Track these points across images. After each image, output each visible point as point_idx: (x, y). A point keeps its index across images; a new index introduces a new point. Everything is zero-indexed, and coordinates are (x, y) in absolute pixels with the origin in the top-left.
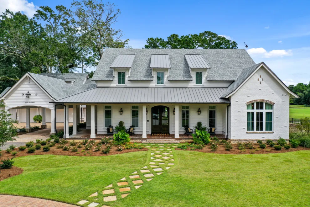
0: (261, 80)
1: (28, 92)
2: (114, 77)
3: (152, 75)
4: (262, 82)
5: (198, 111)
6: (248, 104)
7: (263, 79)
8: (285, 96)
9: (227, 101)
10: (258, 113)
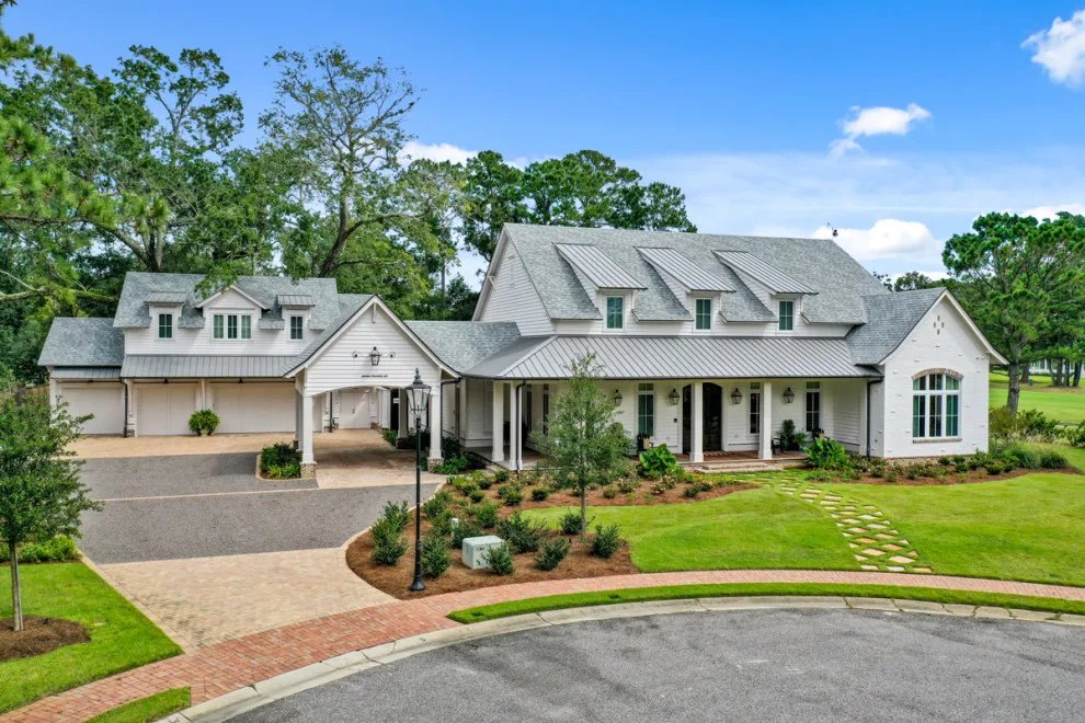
0: (939, 326)
1: (375, 349)
2: (597, 310)
3: (681, 305)
4: (941, 330)
5: (786, 395)
6: (916, 378)
7: (943, 323)
10: (932, 398)
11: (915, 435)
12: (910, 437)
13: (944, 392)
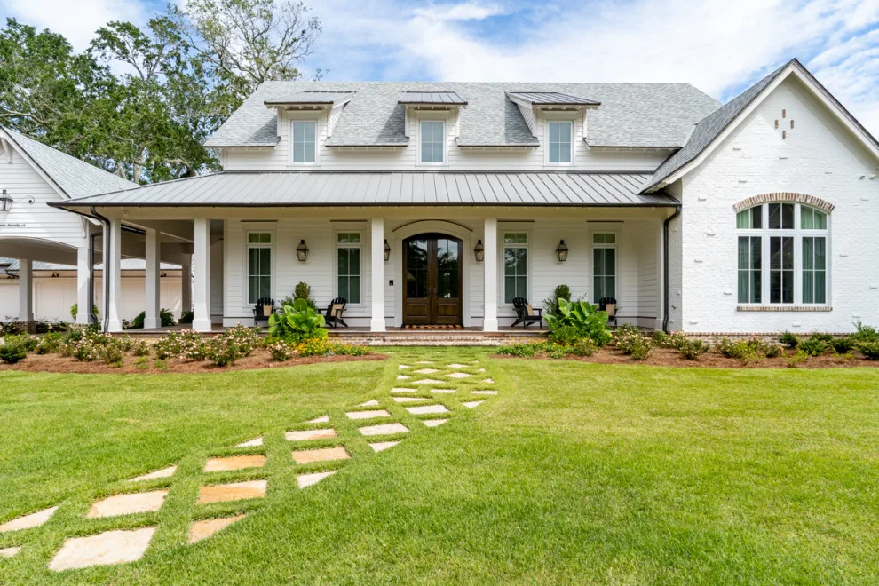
0: (784, 124)
1: (4, 192)
2: (280, 137)
3: (404, 133)
4: (789, 131)
5: (559, 251)
6: (743, 208)
7: (792, 122)
8: (872, 182)
9: (664, 199)
10: (775, 242)
11: (742, 297)
12: (733, 302)
13: (798, 233)
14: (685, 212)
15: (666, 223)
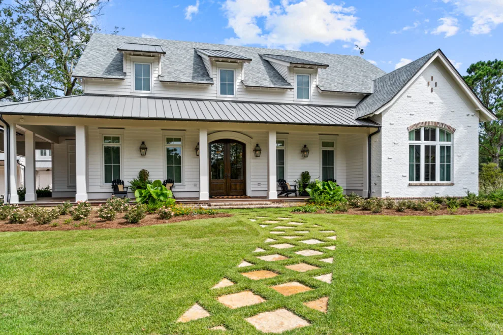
2: (125, 73)
4: (434, 88)
5: (303, 151)
6: (412, 129)
7: (436, 83)
8: (472, 117)
10: (427, 147)
11: (411, 179)
12: (407, 181)
13: (438, 143)
14: (383, 130)
15: (370, 136)
